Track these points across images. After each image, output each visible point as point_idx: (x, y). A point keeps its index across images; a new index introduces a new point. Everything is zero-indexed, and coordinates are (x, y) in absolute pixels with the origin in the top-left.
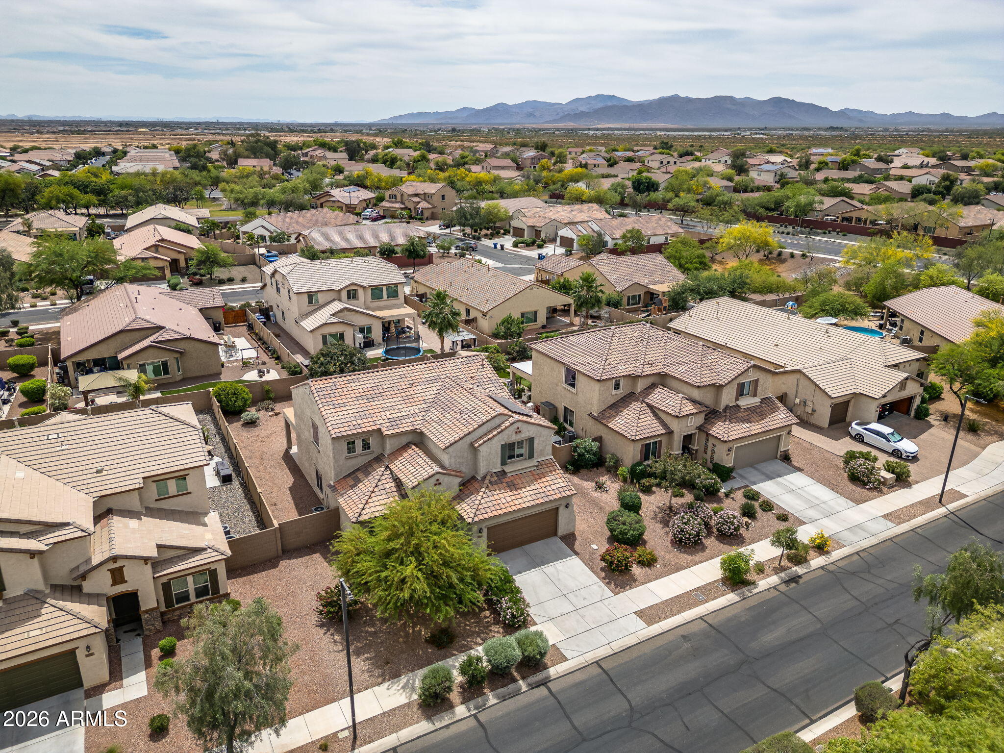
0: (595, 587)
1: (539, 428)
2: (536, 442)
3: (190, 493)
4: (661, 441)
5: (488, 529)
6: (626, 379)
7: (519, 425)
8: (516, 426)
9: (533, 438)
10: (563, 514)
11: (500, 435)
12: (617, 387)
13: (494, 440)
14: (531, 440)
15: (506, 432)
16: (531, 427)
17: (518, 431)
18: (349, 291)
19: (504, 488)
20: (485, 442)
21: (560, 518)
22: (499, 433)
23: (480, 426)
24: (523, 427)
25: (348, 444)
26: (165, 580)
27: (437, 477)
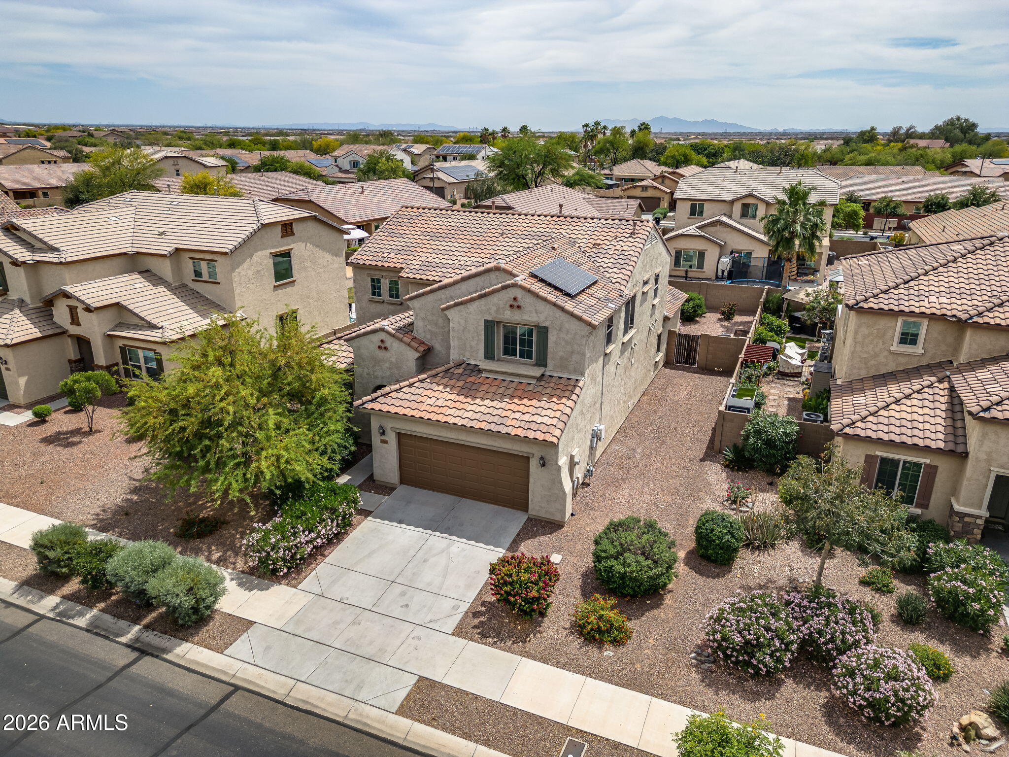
0: (447, 604)
1: (559, 313)
2: (552, 338)
3: (218, 283)
4: (932, 470)
5: (400, 435)
6: (938, 327)
7: (519, 293)
8: (513, 292)
9: (546, 328)
10: (536, 475)
11: (483, 301)
12: (908, 338)
13: (473, 307)
14: (544, 332)
15: (494, 299)
16: (541, 306)
17: (515, 305)
18: (745, 207)
19: (453, 387)
20: (456, 305)
21: (531, 480)
22: (481, 297)
23: (464, 279)
24: (526, 301)
25: (373, 280)
26: (121, 343)
27: (382, 336)
